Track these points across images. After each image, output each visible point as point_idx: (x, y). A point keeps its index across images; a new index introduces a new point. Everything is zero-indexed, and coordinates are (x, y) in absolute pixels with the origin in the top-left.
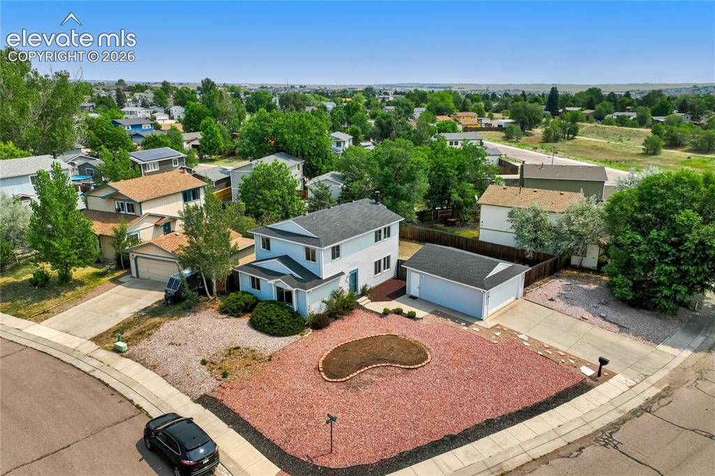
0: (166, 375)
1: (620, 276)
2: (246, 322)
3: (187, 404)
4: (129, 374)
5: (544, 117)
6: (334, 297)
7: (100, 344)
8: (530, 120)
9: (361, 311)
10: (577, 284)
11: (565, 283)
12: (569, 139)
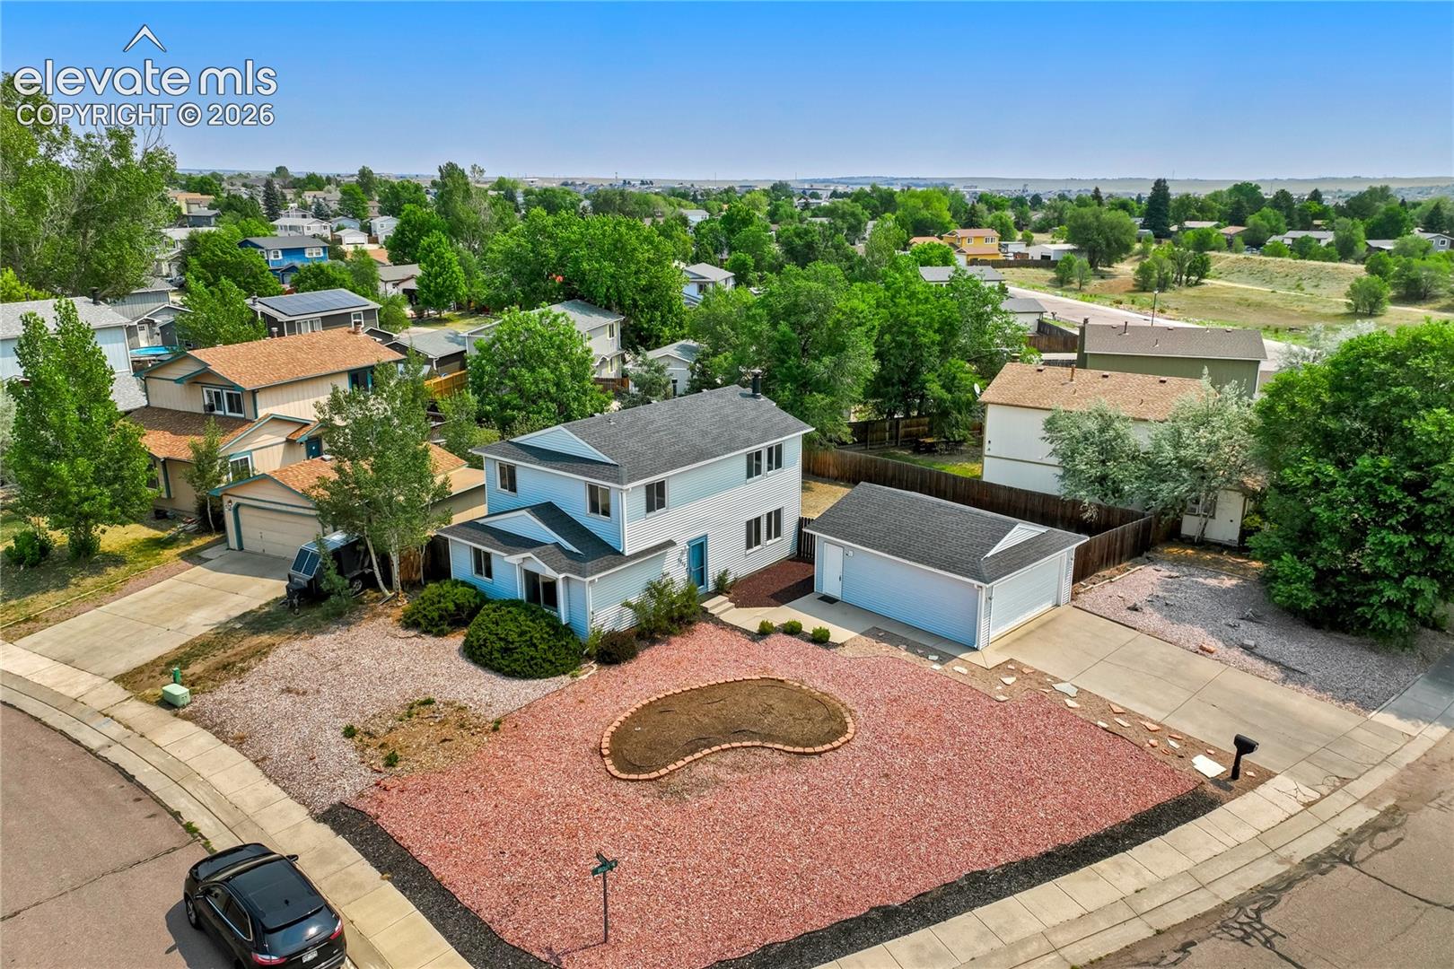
0: (264, 759)
1: (1287, 557)
2: (456, 647)
3: (298, 825)
4: (183, 754)
5: (1139, 241)
6: (652, 595)
7: (133, 689)
8: (1109, 245)
9: (710, 627)
10: (1192, 575)
11: (1167, 574)
12: (1189, 285)
